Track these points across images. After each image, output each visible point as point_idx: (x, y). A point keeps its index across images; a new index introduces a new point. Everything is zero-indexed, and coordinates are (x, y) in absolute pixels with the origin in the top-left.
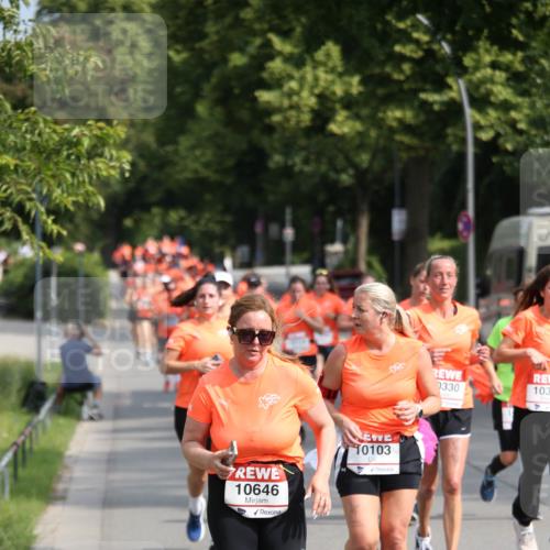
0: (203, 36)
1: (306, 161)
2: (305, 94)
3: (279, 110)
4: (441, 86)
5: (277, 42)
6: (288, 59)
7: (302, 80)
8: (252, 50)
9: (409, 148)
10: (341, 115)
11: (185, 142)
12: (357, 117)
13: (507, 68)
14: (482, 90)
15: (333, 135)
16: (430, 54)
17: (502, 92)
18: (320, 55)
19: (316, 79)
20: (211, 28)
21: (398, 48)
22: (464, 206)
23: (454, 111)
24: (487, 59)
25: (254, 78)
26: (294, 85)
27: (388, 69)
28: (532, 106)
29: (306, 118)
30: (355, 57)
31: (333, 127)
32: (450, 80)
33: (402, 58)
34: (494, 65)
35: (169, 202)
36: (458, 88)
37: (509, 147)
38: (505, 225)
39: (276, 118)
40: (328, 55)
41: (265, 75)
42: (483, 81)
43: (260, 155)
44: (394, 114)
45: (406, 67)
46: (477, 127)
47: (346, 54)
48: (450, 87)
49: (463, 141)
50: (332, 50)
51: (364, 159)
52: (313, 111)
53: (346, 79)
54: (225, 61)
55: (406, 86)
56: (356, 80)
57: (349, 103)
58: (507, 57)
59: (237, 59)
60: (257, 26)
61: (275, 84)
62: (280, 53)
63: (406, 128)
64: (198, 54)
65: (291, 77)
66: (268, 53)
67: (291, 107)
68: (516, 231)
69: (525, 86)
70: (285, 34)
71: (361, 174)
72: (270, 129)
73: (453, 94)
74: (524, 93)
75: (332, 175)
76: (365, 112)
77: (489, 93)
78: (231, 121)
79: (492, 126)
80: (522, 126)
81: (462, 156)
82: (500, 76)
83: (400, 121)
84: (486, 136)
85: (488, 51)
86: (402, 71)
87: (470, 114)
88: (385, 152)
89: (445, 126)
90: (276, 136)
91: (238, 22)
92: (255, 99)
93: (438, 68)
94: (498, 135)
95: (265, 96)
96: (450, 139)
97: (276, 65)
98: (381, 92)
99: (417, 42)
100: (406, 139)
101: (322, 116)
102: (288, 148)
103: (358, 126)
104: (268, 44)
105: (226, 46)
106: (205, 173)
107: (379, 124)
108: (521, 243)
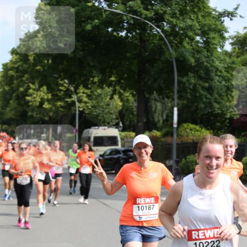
0: (13, 84)
1: (37, 114)
2: (38, 98)
3: (31, 101)
4: (70, 97)
5: (31, 86)
6: (34, 89)
7: (37, 95)
8: (25, 87)
9: (62, 112)
10: (46, 103)
11: (8, 109)
12: (50, 104)
13: (86, 93)
14: (80, 98)
15: (44, 108)
16: (68, 90)
17: (85, 99)
18: (41, 89)
19: (40, 94)
20: (15, 82)
21: (60, 88)
22: (75, 126)
23: (73, 103)
24: (82, 91)
25: (25, 93)
26: (35, 96)
27: (58, 93)
28: (92, 103)
29: (38, 104)
30: (50, 90)
31: (44, 106)
32: (73, 96)
33: (61, 90)
34: (83, 93)
35: (3, 123)
36: (75, 98)
37: (87, 112)
38: (86, 131)
39: (30, 104)
40: (43, 89)
41: (28, 93)
42: (81, 96)
43: (26, 112)
44: (59, 103)
45: (62, 92)
46: (79, 107)
47: (48, 89)
48: (72, 98)
49: (76, 110)
50: (45, 87)
51: (51, 114)
52: (39, 102)
53: (48, 94)
54: (18, 90)
55: (62, 97)
56: (50, 95)
57: (48, 100)
58: (86, 91)
59: (21, 89)
60: (26, 82)
61: (30, 95)
62: (31, 88)
63: (62, 107)
64: (12, 88)
65: (34, 94)
66: (29, 88)
67: (34, 101)
68: (88, 132)
69: (90, 98)
70: (33, 84)
71: (50, 118)
72: (29, 106)
73: (73, 99)
74: (90, 100)
75: (43, 118)
76: (52, 103)
77: (82, 99)
78: (19, 104)
79: (82, 107)
80: (90, 107)
81: (75, 114)
82: (85, 95)
83: (61, 105)
84: (81, 109)
85: (82, 89)
86: (61, 93)
87: (77, 104)
88: (56, 112)
89: (71, 106)
90: (30, 108)
91: (22, 81)
92: (25, 99)
93: (70, 93)
94: (84, 109)
95: (28, 98)
96: (72, 110)
97: (31, 91)
98: (56, 98)
99: (65, 87)
100: (62, 109)
101: (42, 103)
102: (33, 111)
103: (50, 106)
104: (29, 86)
105: (19, 86)
106: (13, 116)
107: (55, 106)
108: (90, 135)
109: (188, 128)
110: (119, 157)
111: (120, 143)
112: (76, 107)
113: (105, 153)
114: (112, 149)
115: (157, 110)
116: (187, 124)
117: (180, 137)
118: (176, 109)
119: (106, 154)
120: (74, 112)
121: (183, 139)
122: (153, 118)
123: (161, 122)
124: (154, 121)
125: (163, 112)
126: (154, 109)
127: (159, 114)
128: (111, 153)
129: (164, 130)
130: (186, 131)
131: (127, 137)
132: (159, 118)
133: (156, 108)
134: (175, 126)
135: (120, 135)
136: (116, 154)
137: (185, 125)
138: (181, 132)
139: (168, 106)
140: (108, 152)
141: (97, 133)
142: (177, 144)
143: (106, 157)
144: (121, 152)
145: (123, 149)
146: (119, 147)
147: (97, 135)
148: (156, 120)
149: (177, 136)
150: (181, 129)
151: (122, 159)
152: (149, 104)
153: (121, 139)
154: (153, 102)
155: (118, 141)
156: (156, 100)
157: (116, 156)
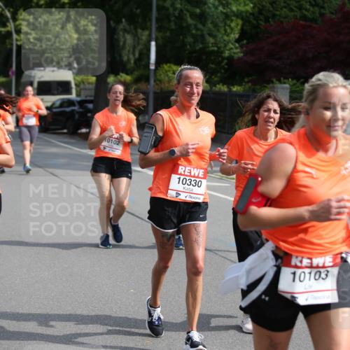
4: (4, 25)
14: (19, 28)
22: (11, 66)
32: (8, 24)
36: (11, 26)
42: (19, 25)
46: (17, 40)
48: (7, 26)
49: (12, 44)
68: (30, 76)
73: (9, 29)
77: (21, 29)
81: (11, 50)
84: (19, 43)
85: (22, 14)
87: (15, 36)
89: (6, 39)
93: (4, 20)
96: (7, 43)
108: (32, 79)
109: (169, 71)
110: (73, 110)
111: (74, 91)
112: (12, 40)
113: (53, 104)
114: (63, 99)
115: (127, 45)
116: (168, 65)
117: (158, 82)
118: (153, 44)
119: (54, 106)
120: (9, 46)
121: (163, 86)
122: (120, 56)
123: (132, 61)
124: (121, 61)
125: (134, 48)
126: (121, 44)
127: (129, 51)
128: (62, 105)
129: (136, 73)
130: (168, 75)
131: (83, 83)
132: (129, 57)
133: (125, 42)
134: (152, 67)
135: (74, 79)
136: (69, 106)
137: (166, 67)
138: (160, 75)
139: (142, 40)
140: (58, 104)
141: (42, 77)
142: (155, 93)
143: (54, 110)
144: (76, 104)
145: (79, 99)
146: (73, 96)
147: (43, 79)
148: (125, 58)
149: (155, 81)
150: (160, 72)
151: (77, 112)
152: (116, 37)
153: (76, 85)
154: (121, 33)
155: (71, 88)
156: (125, 31)
157: (68, 109)
